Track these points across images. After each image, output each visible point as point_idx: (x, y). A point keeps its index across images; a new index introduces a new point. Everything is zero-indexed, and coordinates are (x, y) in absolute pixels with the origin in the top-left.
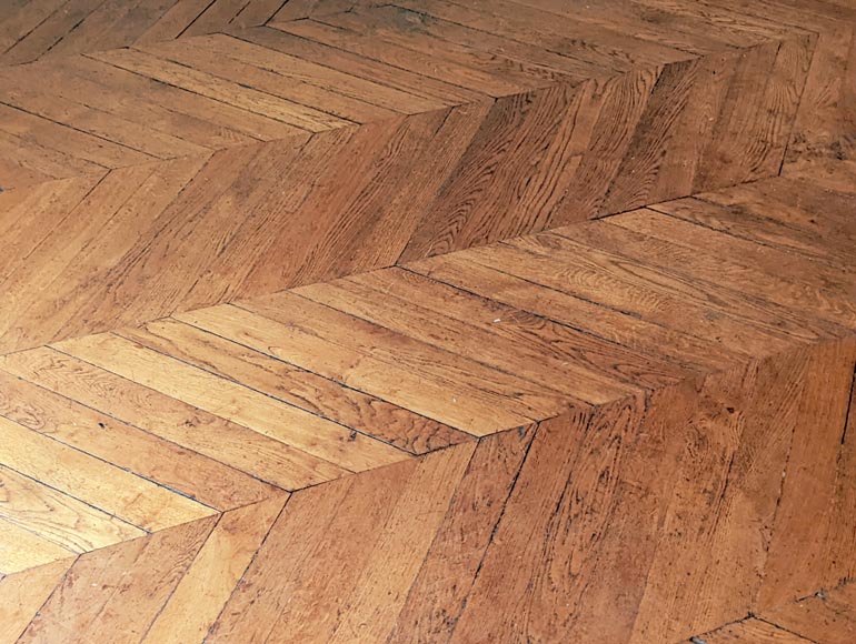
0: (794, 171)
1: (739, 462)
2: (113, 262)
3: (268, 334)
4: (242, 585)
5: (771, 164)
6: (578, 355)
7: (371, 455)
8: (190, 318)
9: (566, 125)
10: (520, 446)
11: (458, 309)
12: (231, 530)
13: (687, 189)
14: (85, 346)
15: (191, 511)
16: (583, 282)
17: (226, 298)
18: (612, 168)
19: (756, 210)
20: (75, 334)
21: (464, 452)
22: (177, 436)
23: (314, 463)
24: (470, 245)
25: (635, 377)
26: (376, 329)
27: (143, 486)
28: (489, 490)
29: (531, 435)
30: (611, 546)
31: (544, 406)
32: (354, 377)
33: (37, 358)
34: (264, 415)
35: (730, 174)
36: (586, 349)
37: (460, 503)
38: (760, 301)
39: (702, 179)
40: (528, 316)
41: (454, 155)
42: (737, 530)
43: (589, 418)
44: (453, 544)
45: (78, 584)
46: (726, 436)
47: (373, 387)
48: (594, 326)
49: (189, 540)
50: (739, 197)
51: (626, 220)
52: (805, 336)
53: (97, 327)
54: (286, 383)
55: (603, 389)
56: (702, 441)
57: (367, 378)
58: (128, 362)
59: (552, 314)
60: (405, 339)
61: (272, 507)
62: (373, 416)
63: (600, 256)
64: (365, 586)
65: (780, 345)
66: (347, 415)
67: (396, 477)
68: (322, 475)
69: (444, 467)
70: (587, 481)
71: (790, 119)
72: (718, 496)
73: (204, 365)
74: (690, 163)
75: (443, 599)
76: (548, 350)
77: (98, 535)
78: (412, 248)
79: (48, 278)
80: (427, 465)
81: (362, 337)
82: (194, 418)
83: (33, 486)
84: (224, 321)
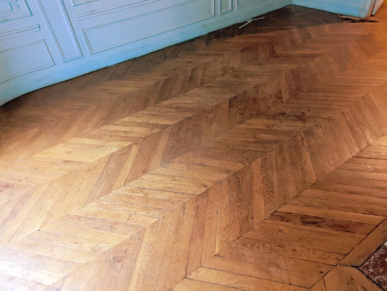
0: (216, 79)
1: (214, 118)
2: (105, 115)
3: (134, 119)
4: (140, 150)
5: (213, 79)
6: (186, 111)
7: (156, 131)
8: (121, 120)
9: (178, 80)
10: (179, 124)
11: (165, 109)
12: (136, 144)
13: (199, 85)
14: (105, 127)
15: (129, 143)
16: (186, 101)
17: (126, 116)
18: (187, 85)
19: (211, 86)
20: (103, 126)
21: (171, 127)
22: (124, 135)
23: (147, 134)
24: (165, 100)
25: (195, 112)
26: (152, 115)
27: (120, 142)
28: (175, 131)
29: (181, 123)
30: (196, 133)
31: (182, 119)
32: (150, 122)
33: (97, 130)
34: (137, 129)
35: (206, 82)
36: (187, 110)
37: (172, 133)
38: (214, 98)
39: (202, 84)
40: (177, 108)
41: (160, 89)
42: (215, 127)
43: (190, 118)
44: (172, 138)
45: (114, 156)
46: (211, 116)
47: (154, 122)
48: (188, 107)
49: (130, 147)
50: (208, 85)
51: (191, 91)
52: (221, 101)
53: (106, 125)
54: (139, 125)
55: (191, 114)
56: (207, 117)
57: (153, 121)
58: (112, 128)
59: (181, 106)
60: (157, 115)
61: (142, 140)
62: (154, 126)
63: (187, 97)
64: (159, 146)
65: (218, 103)
66: (150, 126)
67: (161, 133)
68: (149, 134)
69: (168, 130)
70: (191, 126)
71: (214, 72)
72: (211, 123)
73: (125, 125)
74: (199, 82)
75: (171, 145)
76: (181, 112)
77: (115, 150)
78: (156, 103)
79: (95, 120)
80: (165, 130)
81: (151, 116)
82: (126, 132)
83: (102, 146)
84: (127, 119)
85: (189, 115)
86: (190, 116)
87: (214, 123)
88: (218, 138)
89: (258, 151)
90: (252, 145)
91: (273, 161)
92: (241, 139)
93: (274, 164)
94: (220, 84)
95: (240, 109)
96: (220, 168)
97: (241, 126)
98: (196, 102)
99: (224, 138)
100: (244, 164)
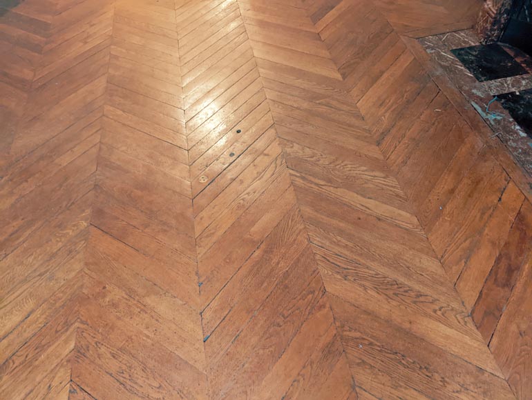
85: (66, 347)
86: (72, 345)
87: (150, 301)
88: (208, 315)
89: (298, 260)
90: (275, 260)
91: (337, 249)
92: (243, 271)
93: (347, 253)
94: (15, 218)
95: (146, 226)
96: (312, 363)
97: (201, 251)
98: (30, 305)
99: (214, 304)
100: (323, 306)
